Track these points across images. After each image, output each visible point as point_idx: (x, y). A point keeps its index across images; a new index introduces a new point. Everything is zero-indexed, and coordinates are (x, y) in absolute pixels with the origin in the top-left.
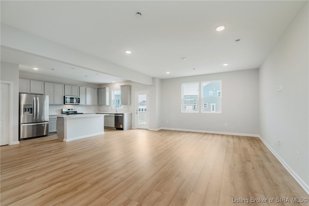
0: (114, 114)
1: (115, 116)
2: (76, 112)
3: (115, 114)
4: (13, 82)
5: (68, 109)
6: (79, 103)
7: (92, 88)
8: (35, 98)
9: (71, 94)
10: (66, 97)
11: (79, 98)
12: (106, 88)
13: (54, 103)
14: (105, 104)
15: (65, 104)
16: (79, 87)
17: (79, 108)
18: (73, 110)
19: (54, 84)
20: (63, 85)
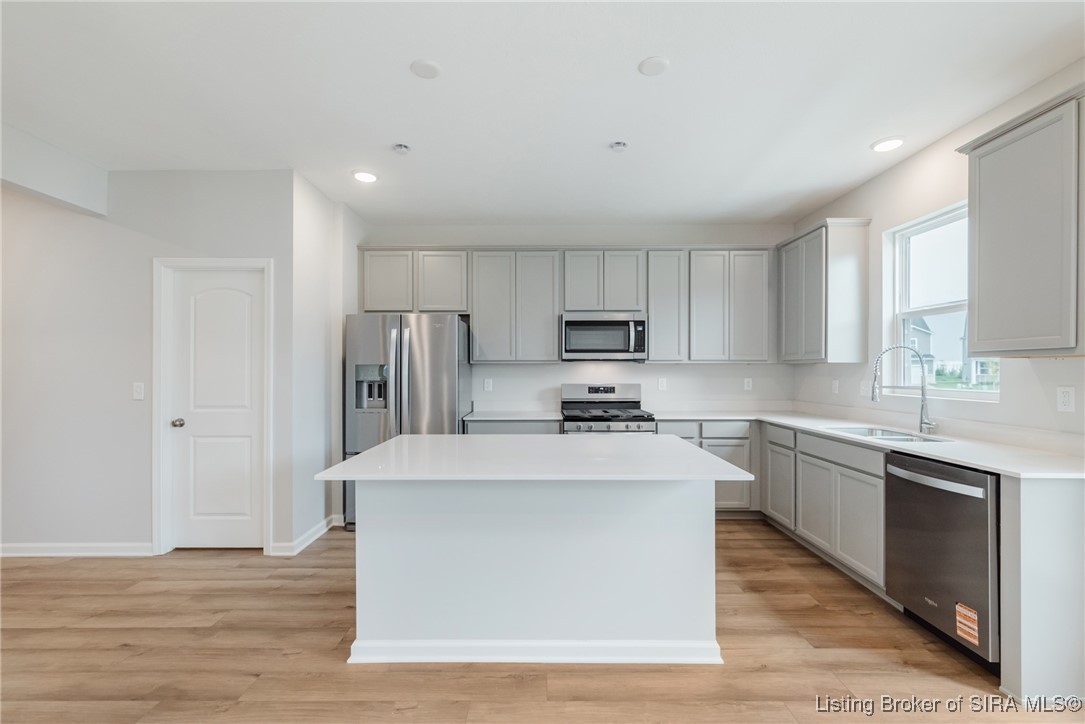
0: (881, 457)
1: (889, 477)
2: (636, 404)
3: (894, 457)
4: (272, 260)
5: (589, 388)
6: (643, 351)
7: (730, 250)
8: (394, 333)
9: (598, 303)
10: (566, 322)
11: (641, 323)
12: (824, 229)
13: (514, 354)
14: (820, 352)
15: (565, 360)
16: (645, 253)
17: (660, 380)
18: (614, 392)
19: (513, 256)
20: (554, 257)
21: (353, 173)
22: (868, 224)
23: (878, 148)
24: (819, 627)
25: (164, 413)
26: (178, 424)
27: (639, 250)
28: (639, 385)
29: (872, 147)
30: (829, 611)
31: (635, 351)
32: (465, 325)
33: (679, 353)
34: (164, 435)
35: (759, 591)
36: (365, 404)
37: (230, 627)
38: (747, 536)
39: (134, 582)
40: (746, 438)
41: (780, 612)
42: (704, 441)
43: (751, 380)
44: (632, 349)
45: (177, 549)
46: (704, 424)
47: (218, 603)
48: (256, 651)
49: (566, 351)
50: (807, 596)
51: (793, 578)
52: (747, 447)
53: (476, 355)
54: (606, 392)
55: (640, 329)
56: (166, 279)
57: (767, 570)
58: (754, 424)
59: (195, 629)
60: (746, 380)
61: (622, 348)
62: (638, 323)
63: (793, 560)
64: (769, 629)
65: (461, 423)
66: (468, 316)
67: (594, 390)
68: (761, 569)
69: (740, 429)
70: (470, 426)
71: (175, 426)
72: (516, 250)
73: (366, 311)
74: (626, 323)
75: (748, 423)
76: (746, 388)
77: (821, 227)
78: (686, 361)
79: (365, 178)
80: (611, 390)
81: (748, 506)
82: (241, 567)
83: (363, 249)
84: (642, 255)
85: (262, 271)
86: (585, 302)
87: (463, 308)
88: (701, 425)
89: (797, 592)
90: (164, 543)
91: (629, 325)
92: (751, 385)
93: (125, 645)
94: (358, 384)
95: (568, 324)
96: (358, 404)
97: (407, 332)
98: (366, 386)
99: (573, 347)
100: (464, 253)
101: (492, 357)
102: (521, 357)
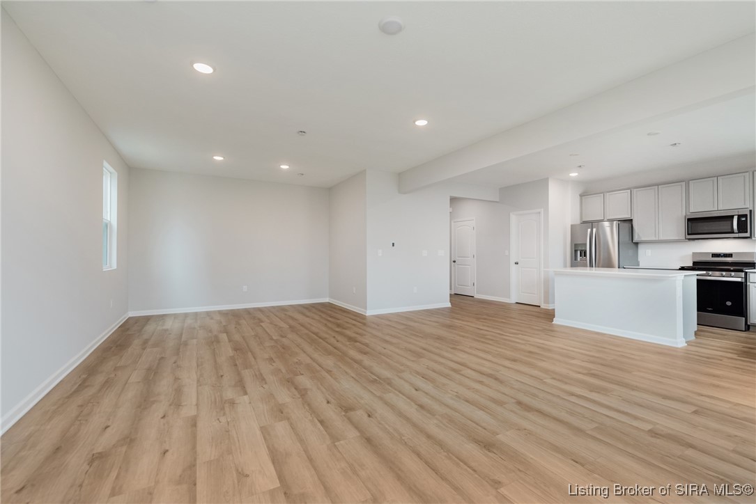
5: (712, 254)
6: (747, 232)
8: (589, 230)
9: (714, 207)
11: (745, 216)
13: (657, 236)
16: (751, 173)
18: (731, 257)
19: (657, 189)
20: (681, 185)
21: (568, 174)
25: (513, 260)
26: (517, 263)
27: (747, 172)
28: (753, 253)
31: (739, 232)
34: (513, 267)
36: (579, 260)
44: (736, 231)
45: (517, 303)
49: (688, 234)
53: (636, 239)
54: (726, 257)
55: (743, 219)
56: (513, 218)
61: (729, 231)
62: (740, 216)
66: (632, 219)
67: (716, 255)
71: (515, 264)
72: (658, 185)
73: (583, 221)
74: (731, 217)
79: (574, 175)
80: (729, 255)
83: (581, 195)
84: (748, 175)
85: (539, 213)
86: (704, 205)
87: (627, 216)
91: (733, 218)
94: (576, 251)
95: (689, 220)
96: (576, 259)
97: (594, 230)
98: (579, 252)
99: (693, 232)
100: (629, 191)
101: (644, 239)
102: (662, 238)
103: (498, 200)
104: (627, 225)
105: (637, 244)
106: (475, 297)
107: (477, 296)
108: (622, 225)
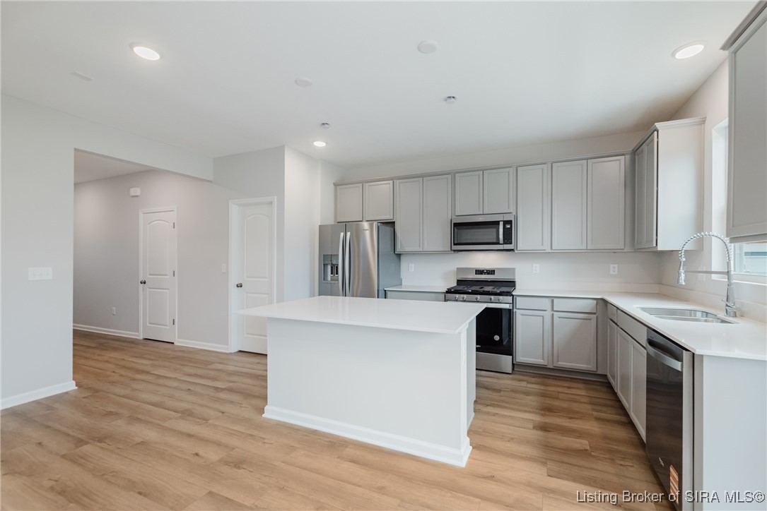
4: (276, 197)
5: (476, 271)
6: (511, 243)
7: (587, 159)
8: (342, 234)
9: (479, 209)
10: (454, 224)
11: (510, 222)
12: (656, 133)
13: (421, 246)
14: (652, 241)
15: (454, 251)
16: (515, 169)
17: (534, 265)
18: (494, 274)
19: (421, 181)
20: (447, 179)
21: (313, 142)
22: (703, 122)
23: (679, 56)
24: (568, 464)
25: (234, 281)
26: (240, 286)
27: (510, 167)
28: (514, 269)
29: (673, 54)
30: (593, 456)
31: (505, 243)
32: (392, 229)
33: (542, 245)
34: (234, 291)
35: (546, 431)
36: (329, 278)
37: (230, 390)
38: (583, 393)
39: (213, 363)
40: (594, 313)
41: (547, 447)
42: (555, 313)
43: (616, 265)
44: (501, 241)
45: (240, 351)
46: (555, 300)
47: (234, 378)
48: (232, 402)
49: (455, 244)
50: (586, 442)
51: (588, 428)
52: (594, 321)
53: (398, 250)
54: (488, 274)
55: (509, 226)
56: (235, 211)
57: (570, 418)
58: (600, 302)
59: (218, 388)
60: (612, 266)
61: (495, 241)
62: (506, 223)
63: (603, 415)
64: (524, 456)
65: (384, 292)
66: (394, 222)
67: (479, 272)
68: (566, 417)
69: (588, 306)
70: (388, 293)
71: (238, 286)
72: (422, 176)
73: (339, 222)
74: (497, 223)
75: (595, 302)
76: (612, 272)
77: (653, 132)
78: (549, 250)
79: (320, 144)
80: (492, 272)
81: (595, 370)
82: (258, 363)
83: (336, 185)
84: (512, 171)
85: (271, 203)
86: (470, 209)
87: (387, 217)
88: (553, 301)
89: (579, 437)
90: (233, 347)
91: (499, 224)
92: (616, 269)
93: (189, 389)
94: (325, 265)
95: (456, 225)
96: (325, 278)
97: (348, 234)
98: (329, 267)
99: (459, 242)
100: (392, 181)
101: (408, 249)
102: (426, 249)
103: (211, 180)
104: (388, 229)
105: (399, 255)
106: (176, 344)
107: (179, 342)
108: (383, 228)
